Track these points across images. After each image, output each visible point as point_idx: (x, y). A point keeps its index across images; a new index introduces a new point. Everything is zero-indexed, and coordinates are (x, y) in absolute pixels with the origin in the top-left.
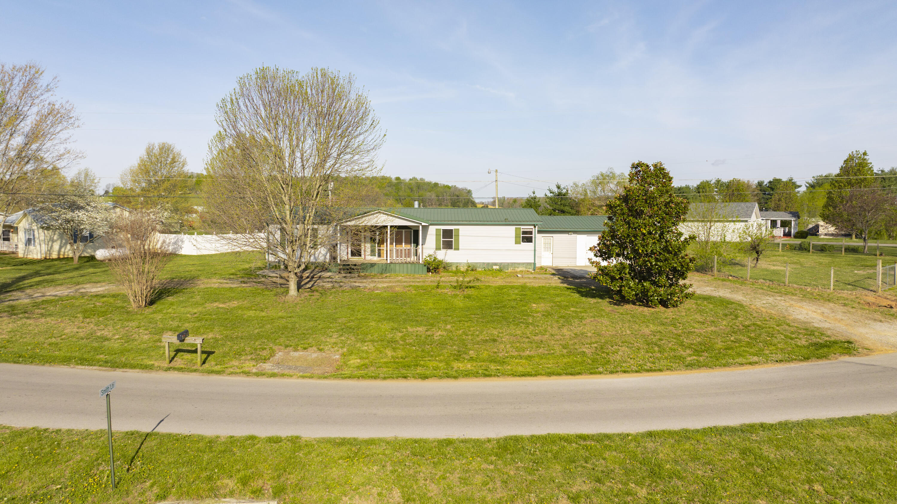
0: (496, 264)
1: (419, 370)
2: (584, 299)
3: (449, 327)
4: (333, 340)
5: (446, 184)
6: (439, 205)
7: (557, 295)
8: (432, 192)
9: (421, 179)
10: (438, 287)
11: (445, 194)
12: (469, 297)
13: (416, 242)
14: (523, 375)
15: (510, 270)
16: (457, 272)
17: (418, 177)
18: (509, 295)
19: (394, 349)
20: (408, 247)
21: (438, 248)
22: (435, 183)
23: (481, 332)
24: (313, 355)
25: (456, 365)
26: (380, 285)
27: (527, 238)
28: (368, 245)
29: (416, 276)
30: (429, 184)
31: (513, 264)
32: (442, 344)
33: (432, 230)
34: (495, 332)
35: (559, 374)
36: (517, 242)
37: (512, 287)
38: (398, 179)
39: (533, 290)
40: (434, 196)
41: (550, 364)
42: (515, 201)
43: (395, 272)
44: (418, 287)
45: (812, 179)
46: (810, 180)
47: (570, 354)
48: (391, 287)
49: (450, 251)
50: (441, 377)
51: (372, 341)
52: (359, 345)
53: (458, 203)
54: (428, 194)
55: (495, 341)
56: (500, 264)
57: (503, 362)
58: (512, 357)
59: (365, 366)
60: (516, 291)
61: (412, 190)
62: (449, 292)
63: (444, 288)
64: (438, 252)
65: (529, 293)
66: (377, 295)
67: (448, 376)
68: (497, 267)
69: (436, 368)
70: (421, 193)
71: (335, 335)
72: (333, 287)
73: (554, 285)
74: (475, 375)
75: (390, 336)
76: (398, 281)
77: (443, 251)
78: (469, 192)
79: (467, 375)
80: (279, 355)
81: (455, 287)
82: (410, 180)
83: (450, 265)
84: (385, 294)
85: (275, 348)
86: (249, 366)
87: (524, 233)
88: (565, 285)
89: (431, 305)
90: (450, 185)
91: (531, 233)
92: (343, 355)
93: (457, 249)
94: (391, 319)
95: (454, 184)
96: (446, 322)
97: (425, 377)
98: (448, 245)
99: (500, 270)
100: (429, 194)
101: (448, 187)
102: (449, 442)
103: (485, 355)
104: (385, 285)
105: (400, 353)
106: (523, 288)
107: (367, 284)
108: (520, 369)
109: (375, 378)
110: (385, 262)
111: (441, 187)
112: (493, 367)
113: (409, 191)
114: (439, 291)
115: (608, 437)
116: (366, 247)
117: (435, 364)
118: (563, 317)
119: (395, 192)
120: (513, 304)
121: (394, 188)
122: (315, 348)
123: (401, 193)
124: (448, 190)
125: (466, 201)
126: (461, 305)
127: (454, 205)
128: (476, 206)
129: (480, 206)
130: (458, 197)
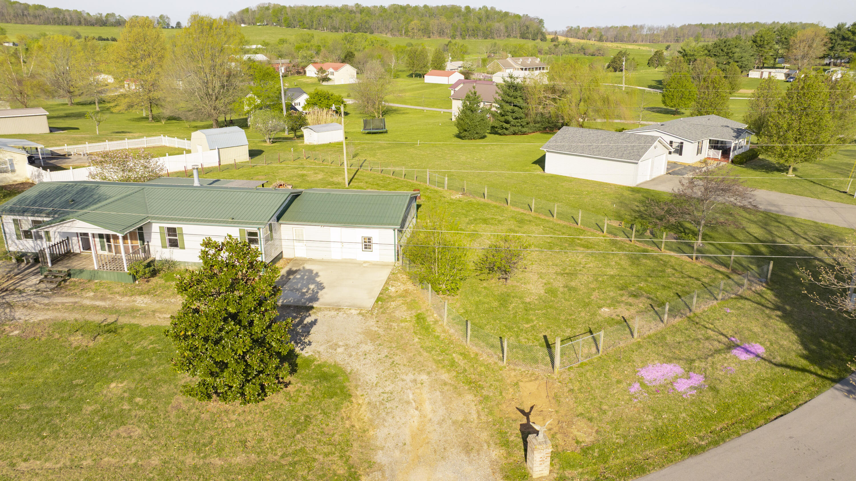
5: (517, 13)
6: (508, 36)
8: (501, 23)
9: (492, 8)
11: (514, 24)
13: (142, 239)
21: (164, 247)
30: (499, 13)
33: (156, 227)
38: (467, 8)
40: (502, 27)
42: (590, 30)
49: (175, 250)
53: (527, 35)
54: (496, 25)
61: (481, 20)
64: (165, 251)
70: (490, 23)
77: (170, 249)
78: (541, 22)
82: (480, 9)
90: (521, 15)
93: (183, 248)
95: (525, 13)
98: (174, 244)
100: (498, 24)
101: (518, 16)
111: (512, 17)
113: (477, 21)
119: (464, 23)
121: (463, 18)
123: (469, 24)
124: (518, 20)
125: (536, 31)
127: (523, 36)
128: (546, 38)
129: (549, 37)
130: (528, 28)
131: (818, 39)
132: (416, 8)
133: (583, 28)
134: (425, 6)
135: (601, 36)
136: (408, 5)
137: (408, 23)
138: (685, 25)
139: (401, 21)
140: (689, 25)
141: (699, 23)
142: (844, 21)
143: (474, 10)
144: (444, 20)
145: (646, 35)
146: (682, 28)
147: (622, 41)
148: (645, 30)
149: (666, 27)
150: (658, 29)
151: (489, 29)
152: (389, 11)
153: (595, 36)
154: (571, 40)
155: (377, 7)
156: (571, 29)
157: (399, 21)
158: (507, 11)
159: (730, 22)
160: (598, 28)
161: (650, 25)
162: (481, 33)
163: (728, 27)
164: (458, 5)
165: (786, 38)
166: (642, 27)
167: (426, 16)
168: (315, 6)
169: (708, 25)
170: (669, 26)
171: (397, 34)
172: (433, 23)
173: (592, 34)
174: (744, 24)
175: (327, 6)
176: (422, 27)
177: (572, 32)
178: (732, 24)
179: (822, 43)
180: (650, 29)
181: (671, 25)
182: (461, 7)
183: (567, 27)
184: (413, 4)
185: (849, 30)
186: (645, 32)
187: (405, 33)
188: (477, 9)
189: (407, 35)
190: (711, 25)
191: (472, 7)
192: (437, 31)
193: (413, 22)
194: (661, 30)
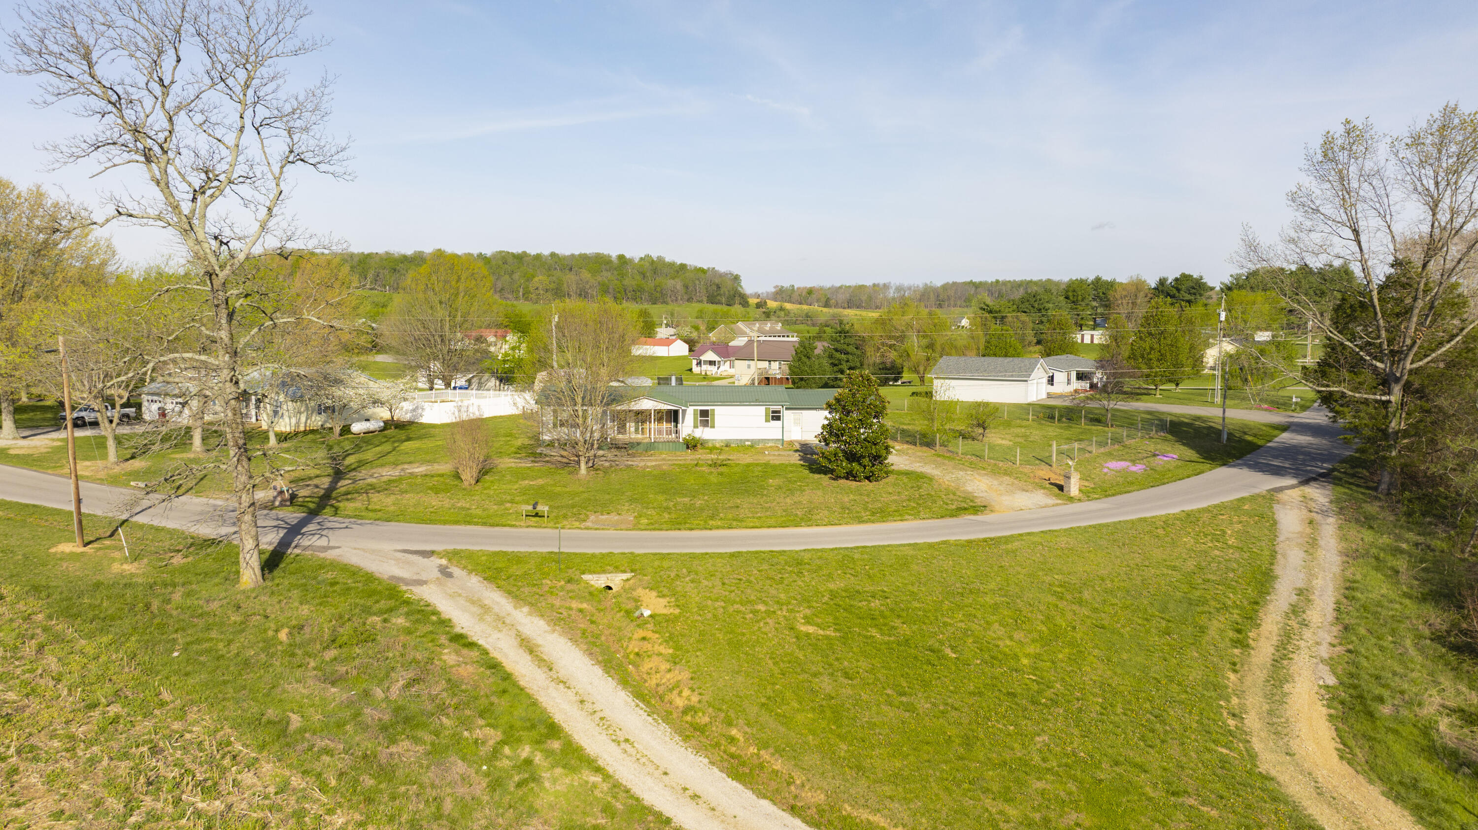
0: (748, 440)
1: (687, 526)
2: (811, 475)
3: (706, 498)
4: (626, 508)
5: (699, 265)
6: (688, 300)
7: (791, 472)
8: (676, 280)
9: (659, 258)
10: (696, 465)
11: (697, 282)
12: (721, 474)
13: (676, 421)
14: (753, 527)
15: (760, 446)
16: (712, 449)
17: (654, 255)
18: (753, 472)
19: (669, 513)
20: (669, 425)
21: (695, 427)
22: (681, 264)
23: (729, 501)
24: (614, 517)
25: (711, 522)
26: (650, 464)
27: (776, 416)
28: (633, 424)
29: (678, 453)
30: (672, 265)
31: (763, 440)
32: (701, 510)
33: (690, 411)
34: (739, 501)
35: (775, 527)
36: (767, 421)
37: (757, 465)
38: (621, 257)
39: (774, 467)
40: (679, 286)
41: (772, 522)
43: (658, 449)
44: (680, 465)
45: (1230, 279)
46: (1227, 280)
47: (786, 515)
48: (659, 465)
49: (707, 429)
50: (701, 529)
51: (654, 508)
52: (645, 511)
53: (719, 298)
54: (670, 283)
55: (738, 507)
56: (752, 441)
57: (741, 521)
58: (748, 517)
59: (652, 524)
60: (760, 469)
61: (644, 276)
62: (705, 469)
63: (702, 466)
64: (696, 430)
65: (770, 470)
66: (650, 473)
67: (706, 529)
68: (749, 443)
69: (699, 524)
70: (659, 280)
71: (627, 504)
72: (611, 466)
73: (792, 462)
74: (723, 528)
75: (665, 504)
76: (664, 459)
77: (701, 429)
78: (736, 278)
79: (718, 528)
80: (592, 517)
81: (710, 465)
82: (641, 259)
83: (707, 441)
84: (655, 472)
85: (588, 513)
86: (577, 524)
87: (773, 412)
88: (802, 462)
89: (692, 481)
90: (705, 268)
91: (779, 412)
92: (635, 517)
93: (713, 427)
94: (664, 493)
95: (711, 266)
96: (704, 495)
97: (692, 529)
98: (705, 424)
99: (752, 446)
100: (672, 281)
101: (702, 270)
102: (707, 554)
103: (730, 516)
104: (654, 463)
105: (674, 516)
106: (766, 465)
107: (638, 462)
108: (752, 524)
109: (661, 530)
110: (647, 440)
111: (692, 271)
112: (735, 523)
113: (638, 277)
114: (698, 469)
115: (784, 551)
116: (631, 426)
117: (697, 522)
118: (790, 490)
119: (617, 279)
120: (755, 479)
121: (616, 273)
122: (615, 513)
123: (626, 282)
124: (703, 276)
125: (732, 293)
126: (716, 481)
127: (712, 300)
128: (747, 302)
129: (753, 301)
130: (718, 287)
131: (1142, 294)
132: (538, 257)
133: (798, 288)
134: (553, 255)
135: (828, 300)
136: (524, 253)
137: (529, 280)
138: (948, 283)
139: (516, 276)
140: (954, 283)
141: (969, 280)
142: (1165, 276)
143: (631, 261)
144: (586, 275)
145: (894, 299)
146: (945, 287)
147: (859, 307)
148: (892, 291)
149: (921, 286)
150: (910, 288)
151: (658, 289)
152: (494, 263)
153: (818, 301)
154: (788, 306)
155: (472, 255)
156: (780, 290)
157: (514, 277)
158: (684, 262)
159: (1012, 280)
160: (821, 289)
161: (898, 284)
162: (645, 296)
163: (1009, 285)
164: (606, 252)
165: (1103, 293)
166: (886, 287)
167: (556, 269)
168: (366, 252)
169: (981, 283)
170: (926, 285)
171: (510, 296)
172: (570, 279)
173: (814, 296)
174: (1031, 281)
175: (387, 253)
176: (552, 286)
177: (782, 294)
178: (1015, 281)
179: (1147, 299)
180: (899, 289)
181: (928, 283)
182: (609, 256)
183: (775, 287)
184: (533, 252)
185: (1173, 287)
186: (891, 293)
187: (524, 295)
188: (636, 261)
189: (527, 299)
190: (986, 283)
191: (628, 256)
192: (576, 293)
193: (536, 279)
194: (915, 291)
